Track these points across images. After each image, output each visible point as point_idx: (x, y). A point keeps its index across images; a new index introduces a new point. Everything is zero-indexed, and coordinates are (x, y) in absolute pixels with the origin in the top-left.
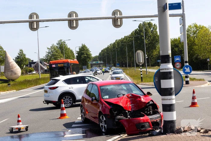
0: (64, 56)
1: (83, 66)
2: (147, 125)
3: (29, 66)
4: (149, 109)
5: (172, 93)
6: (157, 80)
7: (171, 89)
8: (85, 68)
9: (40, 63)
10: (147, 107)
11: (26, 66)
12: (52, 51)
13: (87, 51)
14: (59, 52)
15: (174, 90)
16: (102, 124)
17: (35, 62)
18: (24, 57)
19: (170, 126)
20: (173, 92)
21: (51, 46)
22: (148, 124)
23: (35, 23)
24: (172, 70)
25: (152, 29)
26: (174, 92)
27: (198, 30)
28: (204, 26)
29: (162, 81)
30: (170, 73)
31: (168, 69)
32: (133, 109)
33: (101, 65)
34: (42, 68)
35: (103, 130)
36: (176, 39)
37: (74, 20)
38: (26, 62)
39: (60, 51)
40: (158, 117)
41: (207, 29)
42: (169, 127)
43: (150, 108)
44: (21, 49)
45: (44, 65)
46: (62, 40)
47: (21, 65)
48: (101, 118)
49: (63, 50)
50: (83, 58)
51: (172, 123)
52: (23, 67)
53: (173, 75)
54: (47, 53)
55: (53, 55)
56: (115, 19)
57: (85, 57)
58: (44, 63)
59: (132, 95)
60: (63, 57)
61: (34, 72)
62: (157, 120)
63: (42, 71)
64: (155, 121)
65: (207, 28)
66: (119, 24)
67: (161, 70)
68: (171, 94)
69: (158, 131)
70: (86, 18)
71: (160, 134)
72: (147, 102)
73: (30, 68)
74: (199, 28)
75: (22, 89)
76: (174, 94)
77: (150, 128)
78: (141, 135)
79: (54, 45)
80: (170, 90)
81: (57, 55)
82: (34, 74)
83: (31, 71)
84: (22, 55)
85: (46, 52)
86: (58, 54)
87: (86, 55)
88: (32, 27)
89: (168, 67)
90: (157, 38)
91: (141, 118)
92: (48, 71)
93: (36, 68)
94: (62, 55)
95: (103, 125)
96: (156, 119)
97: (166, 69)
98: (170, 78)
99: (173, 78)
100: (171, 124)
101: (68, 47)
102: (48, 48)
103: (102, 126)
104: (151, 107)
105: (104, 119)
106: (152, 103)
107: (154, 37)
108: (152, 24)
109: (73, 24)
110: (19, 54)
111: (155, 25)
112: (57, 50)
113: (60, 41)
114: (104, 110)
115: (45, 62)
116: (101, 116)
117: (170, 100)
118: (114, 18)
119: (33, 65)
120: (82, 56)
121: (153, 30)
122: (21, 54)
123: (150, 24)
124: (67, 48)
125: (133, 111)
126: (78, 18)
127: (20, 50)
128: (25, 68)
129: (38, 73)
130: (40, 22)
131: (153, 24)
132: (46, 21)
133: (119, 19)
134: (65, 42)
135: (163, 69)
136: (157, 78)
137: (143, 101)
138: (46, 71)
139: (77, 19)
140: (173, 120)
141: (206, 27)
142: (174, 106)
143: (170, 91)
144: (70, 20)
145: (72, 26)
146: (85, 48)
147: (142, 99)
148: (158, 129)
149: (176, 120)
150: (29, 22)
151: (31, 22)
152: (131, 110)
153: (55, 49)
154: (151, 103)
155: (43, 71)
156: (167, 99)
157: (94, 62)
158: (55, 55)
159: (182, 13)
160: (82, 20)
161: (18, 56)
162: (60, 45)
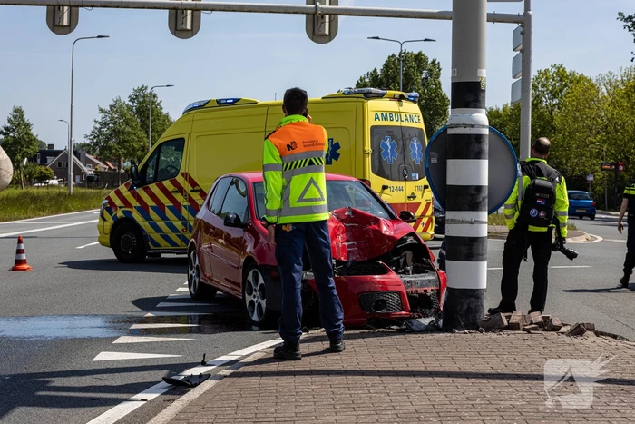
0: (148, 138)
2: (393, 300)
3: (39, 160)
4: (402, 260)
5: (480, 203)
6: (434, 161)
7: (479, 189)
9: (73, 156)
10: (397, 252)
11: (29, 160)
12: (112, 119)
14: (134, 124)
15: (485, 193)
16: (254, 298)
17: (60, 151)
18: (27, 133)
19: (465, 307)
20: (484, 199)
21: (112, 103)
22: (396, 296)
23: (66, 8)
24: (486, 132)
25: (424, 76)
26: (487, 200)
27: (566, 86)
28: (585, 75)
29: (450, 162)
30: (479, 138)
31: (472, 126)
32: (353, 258)
34: (77, 170)
35: (255, 318)
36: (497, 111)
37: (186, 9)
38: (31, 147)
39: (139, 120)
40: (430, 281)
41: (593, 86)
42: (464, 310)
43: (405, 256)
44: (18, 106)
45: (87, 162)
46: (146, 88)
47: (16, 153)
48: (250, 277)
49: (148, 118)
51: (472, 296)
52: (19, 162)
53: (486, 147)
54: (98, 126)
55: (115, 132)
56: (314, 14)
58: (87, 155)
59: (354, 212)
60: (145, 139)
61: (55, 182)
62: (425, 291)
63: (78, 178)
64: (421, 291)
65: (594, 81)
66: (327, 32)
67: (452, 127)
68: (475, 207)
69: (426, 321)
70: (225, 5)
71: (432, 329)
72: (399, 236)
73: (43, 169)
74: (571, 82)
75: (10, 220)
76: (484, 206)
77: (403, 310)
78: (372, 331)
79: (122, 100)
80: (473, 192)
81: (129, 133)
82: (53, 186)
83: (43, 178)
84: (19, 125)
85: (96, 121)
86: (130, 130)
88: (57, 23)
89: (474, 121)
90: (438, 103)
91: (377, 276)
92: (98, 181)
93: (61, 171)
94: (143, 134)
95: (255, 300)
96: (422, 286)
97: (465, 126)
98: (478, 155)
99: (487, 156)
100: (469, 301)
101: (164, 112)
102: (102, 111)
103: (252, 302)
104: (409, 254)
105: (261, 281)
106: (415, 242)
107: (431, 99)
108: (426, 59)
109: (184, 22)
110: (9, 121)
111: (434, 61)
112: (128, 117)
113: (141, 89)
114: (261, 253)
115: (88, 152)
116: (251, 273)
117: (471, 223)
118: (313, 11)
119: (51, 160)
121: (427, 78)
122: (18, 122)
123: (419, 58)
124: (161, 113)
125: (353, 261)
126: (200, 5)
127: (16, 111)
128: (25, 167)
129: (66, 185)
130: (82, 6)
131: (430, 61)
132: (101, 6)
133: (327, 17)
134: (155, 96)
135: (457, 126)
136: (434, 153)
137: (388, 233)
138: (90, 179)
139: (198, 8)
140: (478, 290)
141: (590, 80)
142: (483, 245)
143: (472, 195)
144: (174, 9)
145: (180, 27)
147: (384, 228)
148: (426, 316)
149: (485, 290)
150: (48, 5)
151: (54, 6)
152: (348, 258)
153: (122, 116)
154: (410, 240)
155: (81, 180)
156: (463, 222)
158: (123, 132)
159: (522, 13)
160: (212, 10)
161: (7, 129)
162: (139, 103)
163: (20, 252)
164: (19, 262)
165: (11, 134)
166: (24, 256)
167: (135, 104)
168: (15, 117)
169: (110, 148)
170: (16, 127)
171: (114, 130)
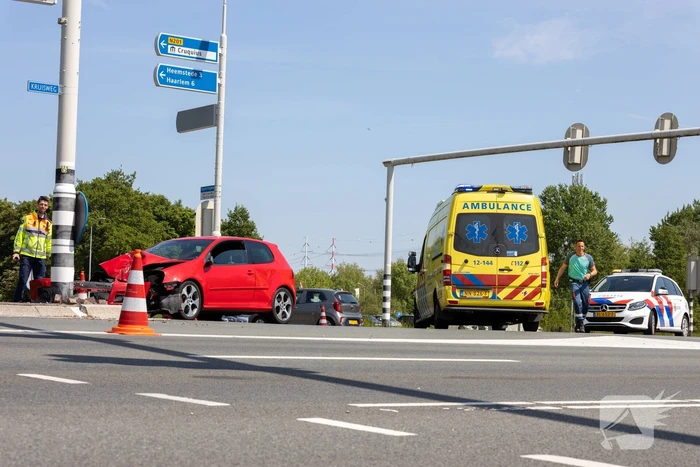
7: (57, 227)
15: (62, 229)
20: (61, 232)
53: (63, 204)
76: (62, 236)
98: (57, 208)
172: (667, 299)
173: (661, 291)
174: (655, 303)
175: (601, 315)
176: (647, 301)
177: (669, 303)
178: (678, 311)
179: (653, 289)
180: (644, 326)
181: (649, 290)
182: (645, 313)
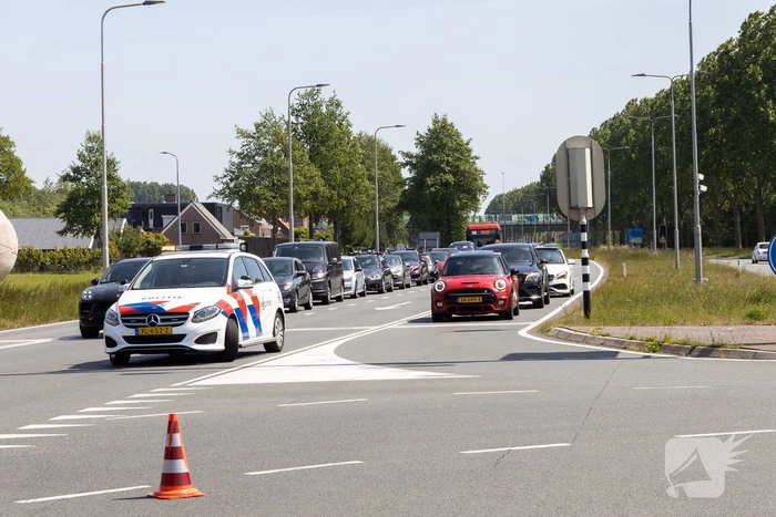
1: (422, 235)
8: (431, 243)
12: (259, 147)
13: (457, 155)
18: (110, 177)
21: (259, 120)
33: (555, 234)
34: (214, 238)
38: (119, 200)
45: (236, 222)
46: (320, 91)
47: (92, 214)
50: (437, 192)
54: (237, 160)
55: (266, 170)
57: (446, 184)
73: (154, 237)
79: (278, 115)
83: (151, 252)
84: (96, 163)
85: (231, 152)
87: (450, 178)
102: (242, 133)
110: (81, 156)
112: (288, 142)
113: (311, 94)
119: (167, 220)
120: (429, 181)
122: (94, 159)
124: (349, 133)
127: (90, 139)
134: (338, 105)
146: (450, 136)
153: (277, 140)
157: (515, 218)
161: (76, 170)
162: (307, 117)
163: (172, 453)
164: (171, 481)
165: (84, 180)
166: (182, 466)
167: (300, 120)
168: (90, 150)
169: (257, 198)
170: (92, 167)
171: (264, 165)
172: (250, 293)
173: (241, 283)
174: (234, 304)
175: (148, 331)
176: (222, 304)
177: (255, 299)
178: (268, 308)
179: (229, 282)
180: (219, 345)
181: (222, 283)
182: (219, 324)
